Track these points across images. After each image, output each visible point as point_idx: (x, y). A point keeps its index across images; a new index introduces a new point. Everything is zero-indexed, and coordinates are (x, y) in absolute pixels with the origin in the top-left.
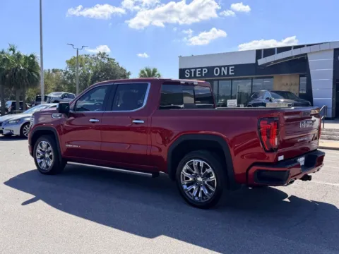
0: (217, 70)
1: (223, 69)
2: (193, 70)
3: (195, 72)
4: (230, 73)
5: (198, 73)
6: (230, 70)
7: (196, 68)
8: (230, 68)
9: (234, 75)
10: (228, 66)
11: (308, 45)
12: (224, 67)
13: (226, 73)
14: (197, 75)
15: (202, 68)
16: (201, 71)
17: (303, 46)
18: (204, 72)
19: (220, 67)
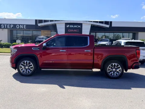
0: (18, 26)
1: (21, 26)
2: (6, 25)
3: (7, 26)
4: (24, 28)
5: (8, 26)
6: (24, 27)
7: (7, 24)
8: (24, 25)
9: (26, 29)
10: (23, 25)
11: (61, 21)
12: (22, 25)
13: (22, 28)
14: (8, 27)
15: (10, 24)
16: (10, 26)
17: (59, 21)
18: (11, 26)
19: (20, 25)
